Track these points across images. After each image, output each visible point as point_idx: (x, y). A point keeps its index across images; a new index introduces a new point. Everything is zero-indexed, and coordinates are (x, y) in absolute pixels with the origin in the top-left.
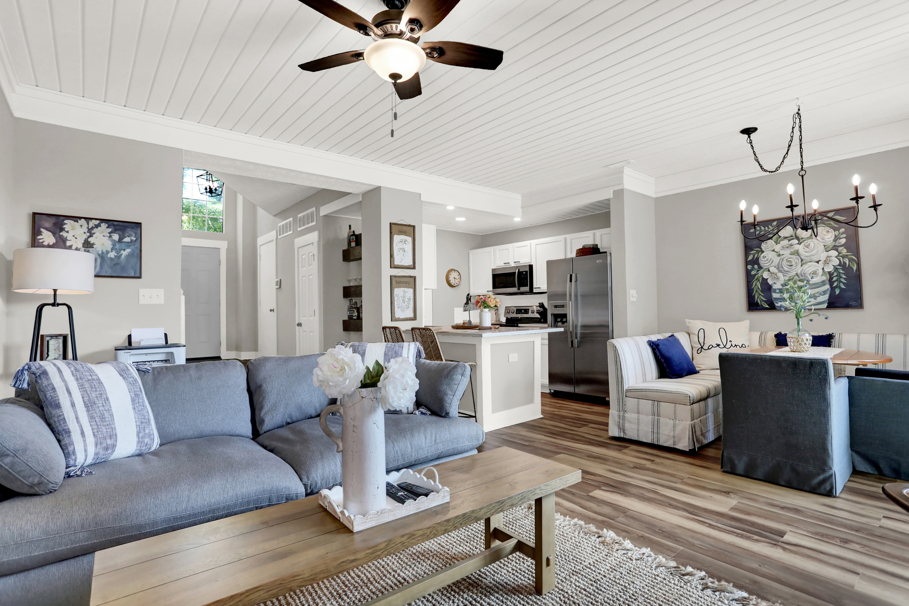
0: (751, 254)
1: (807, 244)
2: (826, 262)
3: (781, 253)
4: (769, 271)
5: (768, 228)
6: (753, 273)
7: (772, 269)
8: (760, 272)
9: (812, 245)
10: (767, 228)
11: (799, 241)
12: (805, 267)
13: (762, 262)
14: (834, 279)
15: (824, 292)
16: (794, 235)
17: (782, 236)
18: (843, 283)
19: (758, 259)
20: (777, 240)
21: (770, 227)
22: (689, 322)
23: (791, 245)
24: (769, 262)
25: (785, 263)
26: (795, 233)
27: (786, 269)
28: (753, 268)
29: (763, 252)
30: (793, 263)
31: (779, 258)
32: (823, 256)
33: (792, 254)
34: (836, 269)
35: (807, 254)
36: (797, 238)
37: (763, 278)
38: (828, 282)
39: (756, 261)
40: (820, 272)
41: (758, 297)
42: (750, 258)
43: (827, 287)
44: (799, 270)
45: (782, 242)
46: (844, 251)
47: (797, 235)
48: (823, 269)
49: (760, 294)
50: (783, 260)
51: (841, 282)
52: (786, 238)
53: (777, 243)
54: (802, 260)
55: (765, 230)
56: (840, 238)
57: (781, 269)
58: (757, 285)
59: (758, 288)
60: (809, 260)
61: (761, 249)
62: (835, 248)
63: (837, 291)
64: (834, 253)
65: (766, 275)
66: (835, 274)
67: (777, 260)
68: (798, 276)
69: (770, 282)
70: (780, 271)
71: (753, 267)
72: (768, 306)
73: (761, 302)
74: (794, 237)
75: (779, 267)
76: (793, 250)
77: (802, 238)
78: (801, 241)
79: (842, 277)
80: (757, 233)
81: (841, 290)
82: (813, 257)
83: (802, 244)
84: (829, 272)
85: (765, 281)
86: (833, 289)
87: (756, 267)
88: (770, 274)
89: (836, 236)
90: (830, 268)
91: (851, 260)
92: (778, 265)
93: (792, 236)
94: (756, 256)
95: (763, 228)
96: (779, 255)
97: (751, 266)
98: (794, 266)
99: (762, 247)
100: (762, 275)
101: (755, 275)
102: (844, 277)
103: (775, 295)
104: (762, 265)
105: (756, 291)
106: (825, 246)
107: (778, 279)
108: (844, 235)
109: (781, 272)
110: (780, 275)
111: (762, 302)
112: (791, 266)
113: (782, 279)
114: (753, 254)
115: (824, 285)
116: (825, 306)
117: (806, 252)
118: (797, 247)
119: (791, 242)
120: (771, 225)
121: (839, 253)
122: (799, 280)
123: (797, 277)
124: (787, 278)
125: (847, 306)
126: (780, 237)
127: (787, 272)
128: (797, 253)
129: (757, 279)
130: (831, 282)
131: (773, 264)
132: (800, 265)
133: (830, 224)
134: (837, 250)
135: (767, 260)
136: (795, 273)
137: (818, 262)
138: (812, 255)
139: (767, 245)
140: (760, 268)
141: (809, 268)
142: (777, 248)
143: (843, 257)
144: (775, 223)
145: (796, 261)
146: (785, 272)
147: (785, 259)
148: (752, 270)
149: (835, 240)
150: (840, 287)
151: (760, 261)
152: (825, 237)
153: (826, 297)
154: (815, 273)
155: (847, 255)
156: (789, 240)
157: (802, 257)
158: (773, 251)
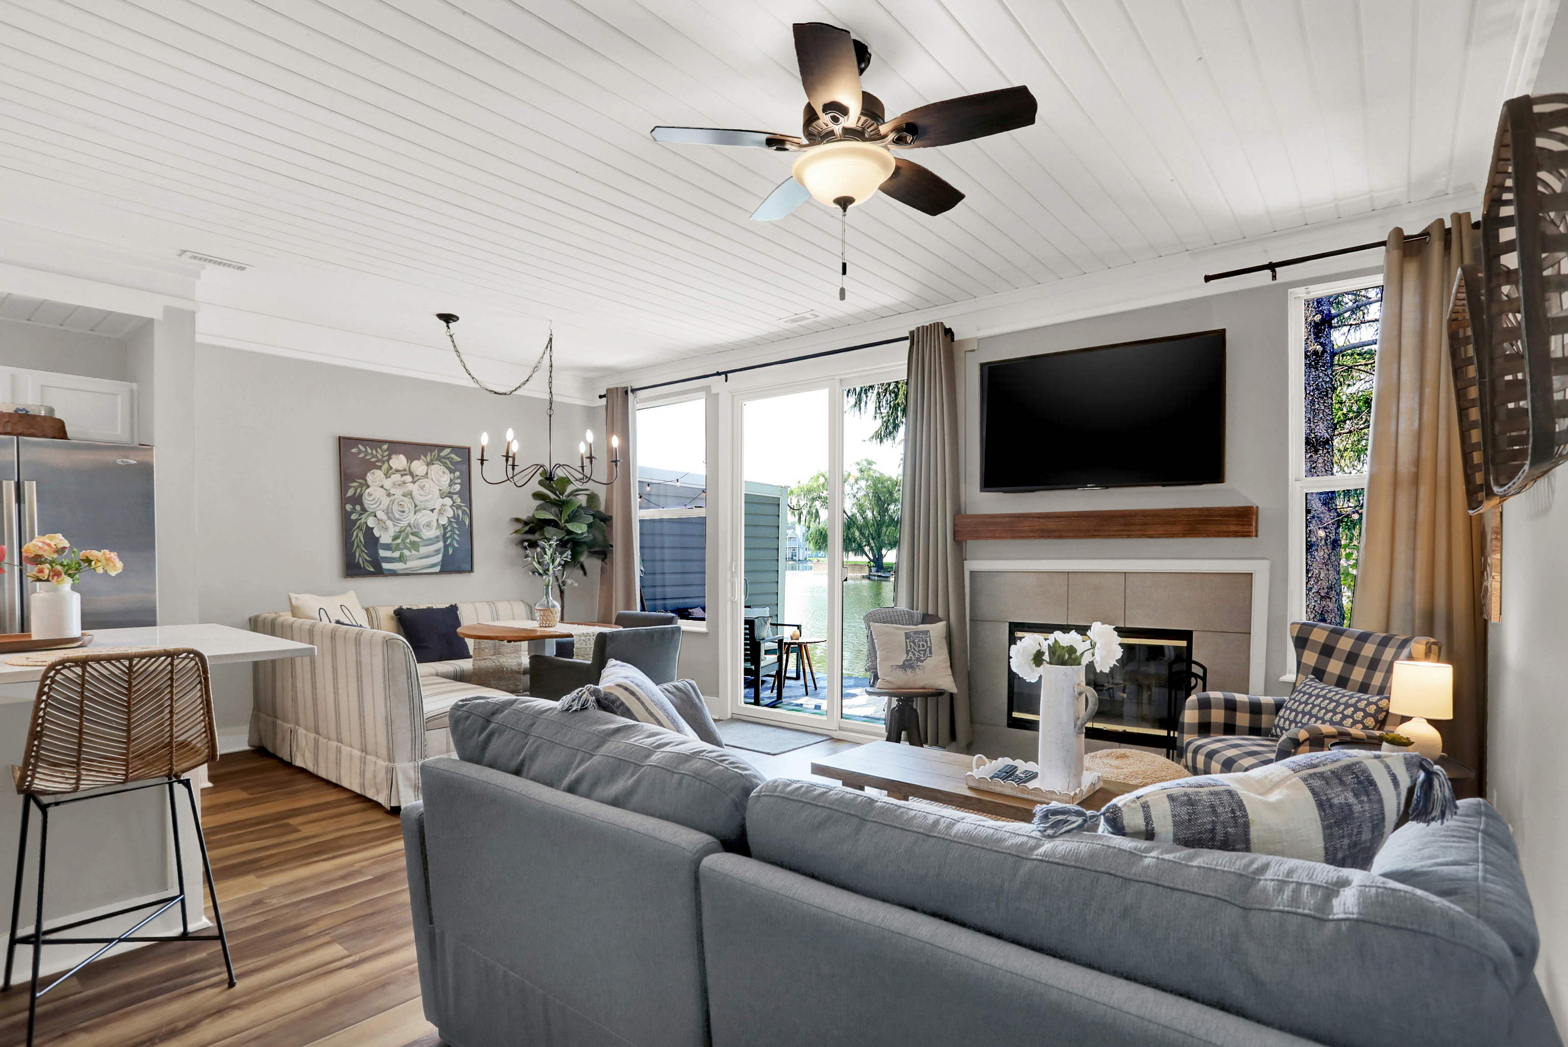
0: (352, 487)
1: (422, 484)
2: (441, 512)
3: (392, 492)
4: (375, 516)
5: (377, 451)
6: (354, 517)
7: (380, 515)
8: (364, 516)
9: (427, 486)
10: (374, 452)
11: (413, 478)
12: (419, 515)
13: (367, 501)
14: (448, 535)
15: (437, 552)
16: (407, 469)
17: (394, 467)
18: (456, 540)
19: (361, 496)
20: (387, 472)
21: (379, 450)
22: (296, 599)
23: (404, 483)
24: (376, 503)
25: (396, 508)
26: (409, 467)
27: (397, 516)
28: (354, 511)
29: (368, 487)
30: (406, 509)
31: (389, 499)
32: (438, 503)
33: (404, 495)
34: (450, 522)
35: (422, 498)
36: (411, 474)
37: (367, 526)
38: (441, 538)
39: (357, 500)
40: (434, 524)
41: (360, 556)
42: (350, 493)
43: (441, 545)
44: (411, 518)
45: (393, 476)
46: (458, 501)
47: (412, 470)
48: (437, 520)
49: (362, 551)
50: (393, 503)
51: (454, 539)
52: (398, 471)
53: (387, 476)
54: (416, 506)
55: (372, 453)
56: (456, 484)
57: (391, 515)
58: (358, 536)
59: (361, 541)
60: (423, 507)
61: (366, 481)
62: (450, 495)
63: (451, 551)
64: (448, 501)
65: (371, 522)
66: (449, 529)
67: (386, 501)
68: (410, 526)
69: (377, 533)
70: (389, 518)
71: (354, 508)
72: (372, 570)
73: (363, 563)
74: (407, 472)
75: (388, 512)
76: (405, 490)
77: (417, 476)
78: (416, 479)
79: (455, 533)
80: (361, 456)
81: (455, 549)
82: (428, 503)
83: (417, 484)
84: (443, 525)
85: (370, 530)
86: (446, 547)
87: (358, 507)
88: (377, 522)
89: (451, 480)
90: (443, 521)
91: (464, 512)
92: (387, 509)
93: (405, 470)
94: (358, 491)
95: (369, 451)
96: (389, 495)
97: (351, 507)
98: (407, 512)
99: (368, 479)
100: (366, 522)
101: (357, 520)
102: (457, 532)
103: (383, 553)
104: (366, 506)
105: (358, 546)
106: (440, 490)
107: (387, 529)
108: (459, 481)
109: (392, 520)
110: (389, 523)
111: (366, 563)
112: (403, 512)
113: (392, 530)
114: (354, 487)
115: (438, 541)
116: (437, 569)
117: (421, 495)
118: (411, 487)
119: (405, 477)
120: (381, 449)
121: (454, 502)
122: (412, 534)
123: (409, 528)
124: (397, 529)
125: (459, 571)
126: (391, 468)
127: (398, 520)
128: (409, 495)
129: (358, 527)
130: (445, 539)
131: (381, 507)
132: (413, 512)
133: (446, 463)
134: (451, 498)
135: (373, 500)
136: (407, 522)
137: (432, 510)
138: (427, 501)
139: (375, 477)
140: (364, 510)
141: (424, 517)
142: (388, 483)
143: (458, 507)
144: (385, 447)
145: (410, 506)
146: (395, 520)
147: (396, 502)
148: (352, 513)
149: (450, 485)
150: (453, 546)
151: (363, 500)
152: (441, 479)
153: (439, 558)
154: (428, 525)
155: (461, 506)
156: (402, 476)
157: (416, 501)
158: (382, 487)
